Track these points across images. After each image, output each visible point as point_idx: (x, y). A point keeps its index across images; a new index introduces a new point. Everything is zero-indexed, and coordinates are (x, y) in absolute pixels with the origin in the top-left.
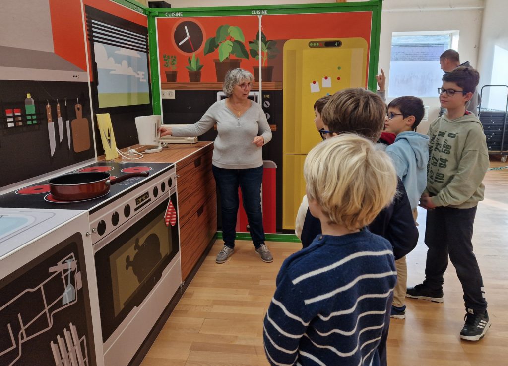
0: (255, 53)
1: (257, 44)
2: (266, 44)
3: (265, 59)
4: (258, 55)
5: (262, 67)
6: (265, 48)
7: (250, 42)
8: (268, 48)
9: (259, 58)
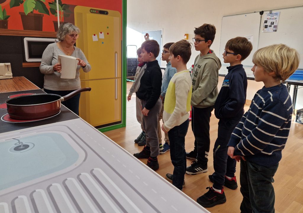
0: (54, 12)
1: (56, 5)
2: (62, 6)
3: (62, 16)
4: (57, 13)
5: (60, 22)
6: (61, 9)
7: (50, 3)
8: (64, 9)
9: (57, 15)
